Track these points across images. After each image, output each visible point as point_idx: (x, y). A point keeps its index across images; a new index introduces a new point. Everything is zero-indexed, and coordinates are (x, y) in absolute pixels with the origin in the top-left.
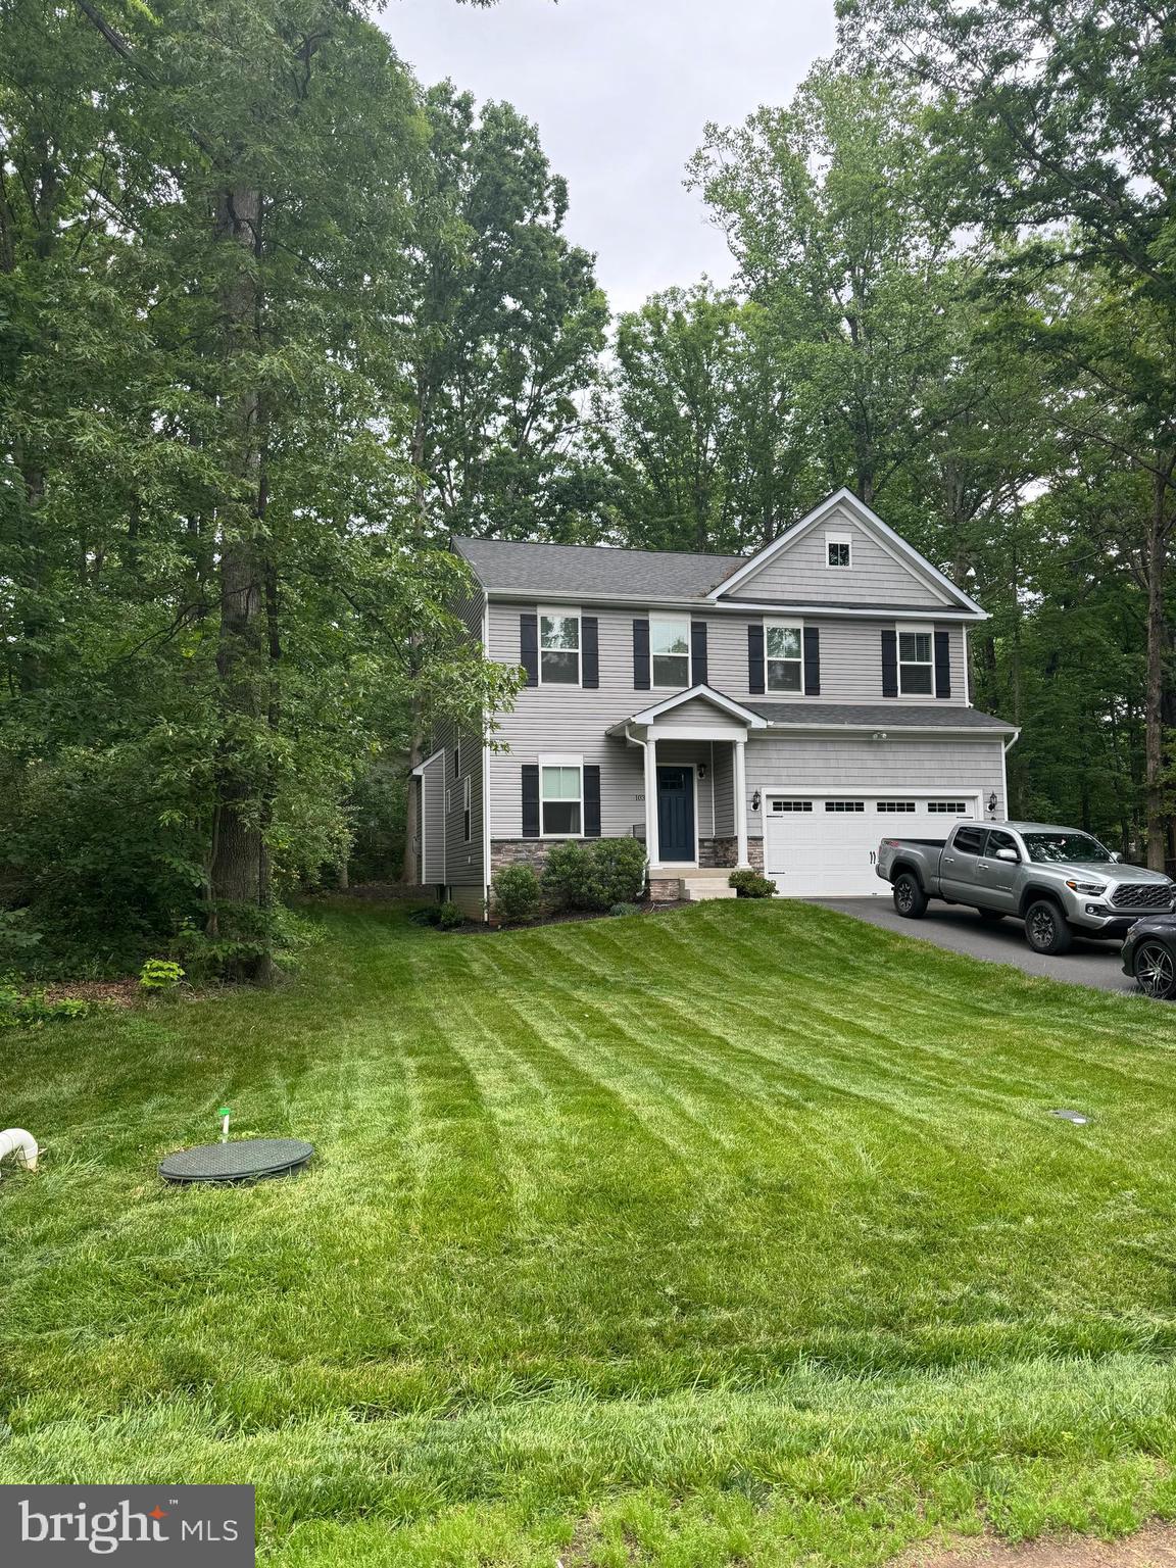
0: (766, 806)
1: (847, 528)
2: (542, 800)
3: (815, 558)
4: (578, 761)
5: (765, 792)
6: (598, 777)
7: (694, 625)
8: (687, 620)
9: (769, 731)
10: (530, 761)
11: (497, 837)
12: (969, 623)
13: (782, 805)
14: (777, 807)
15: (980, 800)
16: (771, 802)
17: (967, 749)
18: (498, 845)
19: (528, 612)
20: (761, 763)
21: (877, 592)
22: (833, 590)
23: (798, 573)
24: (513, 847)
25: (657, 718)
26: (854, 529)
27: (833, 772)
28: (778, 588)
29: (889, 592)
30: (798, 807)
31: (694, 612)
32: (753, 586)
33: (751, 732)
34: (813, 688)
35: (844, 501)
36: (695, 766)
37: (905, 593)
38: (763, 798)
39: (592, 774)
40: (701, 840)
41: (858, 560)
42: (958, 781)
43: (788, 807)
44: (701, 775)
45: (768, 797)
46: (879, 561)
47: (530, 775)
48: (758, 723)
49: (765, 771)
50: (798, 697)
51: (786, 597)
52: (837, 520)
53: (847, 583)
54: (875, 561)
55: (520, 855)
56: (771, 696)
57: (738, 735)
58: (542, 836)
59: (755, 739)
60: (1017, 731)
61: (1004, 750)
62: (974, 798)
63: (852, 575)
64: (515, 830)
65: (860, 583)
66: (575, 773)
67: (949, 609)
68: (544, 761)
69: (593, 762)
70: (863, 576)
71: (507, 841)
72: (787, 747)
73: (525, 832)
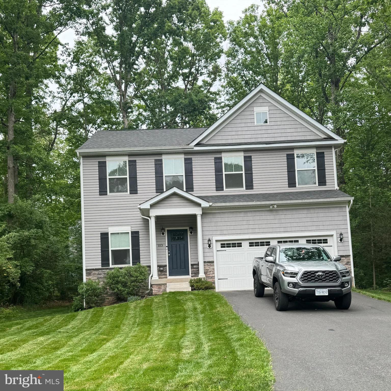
0: (216, 246)
1: (265, 104)
2: (110, 249)
3: (249, 121)
4: (128, 229)
5: (215, 238)
6: (138, 237)
7: (186, 159)
8: (182, 157)
9: (211, 208)
10: (104, 231)
11: (89, 268)
12: (336, 146)
13: (225, 245)
14: (223, 246)
15: (335, 236)
16: (219, 244)
17: (326, 210)
18: (89, 271)
19: (102, 160)
20: (213, 224)
21: (284, 135)
22: (260, 136)
23: (240, 129)
24: (97, 272)
25: (152, 206)
26: (269, 104)
27: (251, 227)
28: (230, 137)
29: (289, 134)
30: (234, 245)
31: (186, 153)
32: (216, 138)
33: (203, 209)
34: (250, 186)
35: (261, 91)
36: (188, 228)
37: (301, 134)
38: (214, 242)
39: (135, 236)
40: (192, 265)
41: (273, 120)
42: (321, 228)
43: (229, 246)
44: (191, 233)
45: (217, 241)
46: (285, 119)
47: (104, 237)
48: (205, 204)
49: (215, 228)
50: (242, 191)
51: (234, 141)
52: (261, 101)
53: (267, 132)
54: (281, 119)
55: (100, 276)
56: (227, 191)
57: (197, 211)
58: (111, 266)
59: (206, 212)
60: (352, 199)
61: (348, 210)
62: (332, 236)
63: (269, 128)
64: (98, 264)
65: (273, 131)
66: (126, 235)
67: (325, 139)
68: (111, 230)
69: (135, 229)
70: (276, 127)
71: (93, 270)
72: (226, 215)
73: (103, 265)
